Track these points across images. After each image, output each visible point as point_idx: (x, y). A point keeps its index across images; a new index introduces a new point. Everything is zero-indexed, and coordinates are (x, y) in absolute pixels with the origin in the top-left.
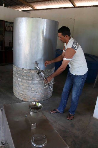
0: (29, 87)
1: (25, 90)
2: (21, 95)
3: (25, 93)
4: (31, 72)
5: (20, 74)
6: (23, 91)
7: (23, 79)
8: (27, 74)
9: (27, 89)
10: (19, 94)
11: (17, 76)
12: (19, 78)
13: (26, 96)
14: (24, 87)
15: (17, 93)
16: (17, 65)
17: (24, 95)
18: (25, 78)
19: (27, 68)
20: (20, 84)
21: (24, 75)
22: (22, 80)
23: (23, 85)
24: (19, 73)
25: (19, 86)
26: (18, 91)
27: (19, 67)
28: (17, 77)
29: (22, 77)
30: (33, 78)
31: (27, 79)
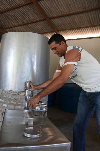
4: (21, 94)
5: (6, 98)
7: (10, 104)
8: (15, 97)
11: (3, 101)
12: (5, 103)
16: (3, 87)
18: (12, 102)
19: (15, 89)
21: (11, 99)
22: (9, 106)
24: (5, 96)
27: (6, 89)
29: (9, 102)
30: (22, 103)
31: (15, 103)
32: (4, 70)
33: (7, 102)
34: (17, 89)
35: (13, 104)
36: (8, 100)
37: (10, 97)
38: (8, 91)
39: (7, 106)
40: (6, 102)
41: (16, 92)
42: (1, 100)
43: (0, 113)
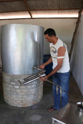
0: (28, 92)
1: (24, 97)
2: (20, 102)
3: (24, 99)
6: (22, 98)
9: (27, 95)
10: (17, 102)
12: (17, 85)
13: (26, 102)
14: (23, 94)
15: (15, 101)
17: (23, 102)
20: (18, 91)
22: (21, 87)
23: (22, 92)
24: (16, 80)
25: (17, 94)
26: (16, 99)
30: (32, 83)
35: (24, 85)
37: (21, 80)
39: (19, 87)
41: (26, 76)
42: (11, 83)
43: (12, 93)
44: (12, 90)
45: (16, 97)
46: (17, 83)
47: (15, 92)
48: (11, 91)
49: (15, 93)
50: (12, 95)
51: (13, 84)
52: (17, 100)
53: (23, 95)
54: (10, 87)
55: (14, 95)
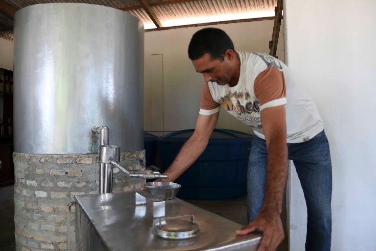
1: (62, 229)
3: (63, 238)
4: (82, 162)
5: (44, 175)
6: (58, 233)
7: (56, 188)
8: (68, 170)
10: (43, 246)
11: (33, 183)
12: (41, 189)
14: (59, 218)
15: (37, 242)
16: (31, 148)
17: (61, 247)
18: (61, 184)
19: (66, 150)
20: (46, 208)
21: (58, 177)
22: (53, 194)
23: (56, 211)
24: (39, 171)
25: (42, 218)
26: (39, 237)
27: (36, 152)
28: (32, 188)
29: (51, 185)
30: (88, 182)
31: (69, 185)
32: (30, 103)
33: (47, 185)
34: (70, 150)
35: (63, 189)
36: (47, 179)
37: (54, 172)
38: (46, 156)
39: (49, 194)
40: (43, 184)
41: (69, 157)
42: (28, 182)
43: (29, 215)
44: (30, 206)
45: (40, 230)
46: (41, 181)
47: (38, 213)
48: (28, 210)
49: (36, 216)
50: (30, 224)
51: (33, 185)
52: (43, 240)
53: (60, 223)
54: (24, 196)
55: (33, 221)
